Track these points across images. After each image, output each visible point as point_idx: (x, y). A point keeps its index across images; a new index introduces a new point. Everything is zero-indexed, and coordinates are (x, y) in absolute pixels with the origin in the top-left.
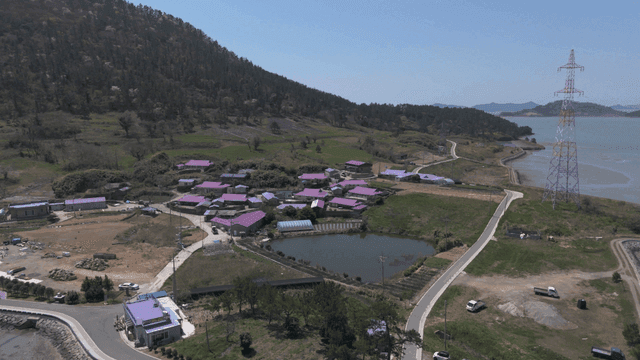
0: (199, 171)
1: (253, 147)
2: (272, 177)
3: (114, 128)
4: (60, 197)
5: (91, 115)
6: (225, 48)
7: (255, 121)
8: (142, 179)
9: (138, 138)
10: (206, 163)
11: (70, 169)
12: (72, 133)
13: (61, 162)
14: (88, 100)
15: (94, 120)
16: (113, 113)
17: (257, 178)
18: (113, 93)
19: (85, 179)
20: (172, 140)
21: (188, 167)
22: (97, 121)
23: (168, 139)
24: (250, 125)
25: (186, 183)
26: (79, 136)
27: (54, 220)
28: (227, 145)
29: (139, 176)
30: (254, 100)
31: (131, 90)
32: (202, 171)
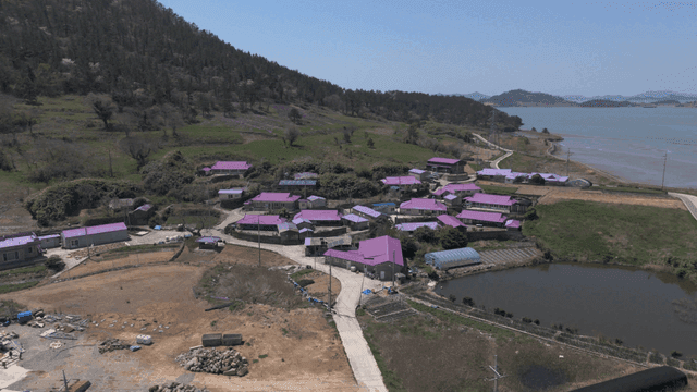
0: (237, 177)
1: (288, 142)
2: (352, 184)
3: (84, 117)
4: (45, 225)
5: (39, 99)
6: (181, 19)
7: (261, 108)
8: (163, 192)
9: (127, 131)
10: (242, 165)
11: (42, 179)
12: (24, 124)
13: (21, 167)
14: (32, 77)
15: (46, 106)
16: (70, 96)
17: (332, 185)
18: (66, 68)
19: (76, 194)
20: (175, 134)
21: (217, 171)
22: (51, 107)
23: (169, 132)
24: (256, 112)
25: (231, 196)
26: (36, 129)
27: (57, 265)
28: (249, 139)
29: (155, 186)
30: (250, 82)
31: (91, 65)
32: (241, 176)
